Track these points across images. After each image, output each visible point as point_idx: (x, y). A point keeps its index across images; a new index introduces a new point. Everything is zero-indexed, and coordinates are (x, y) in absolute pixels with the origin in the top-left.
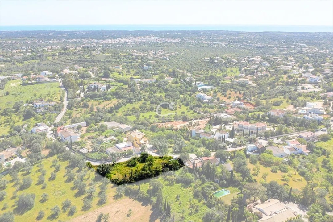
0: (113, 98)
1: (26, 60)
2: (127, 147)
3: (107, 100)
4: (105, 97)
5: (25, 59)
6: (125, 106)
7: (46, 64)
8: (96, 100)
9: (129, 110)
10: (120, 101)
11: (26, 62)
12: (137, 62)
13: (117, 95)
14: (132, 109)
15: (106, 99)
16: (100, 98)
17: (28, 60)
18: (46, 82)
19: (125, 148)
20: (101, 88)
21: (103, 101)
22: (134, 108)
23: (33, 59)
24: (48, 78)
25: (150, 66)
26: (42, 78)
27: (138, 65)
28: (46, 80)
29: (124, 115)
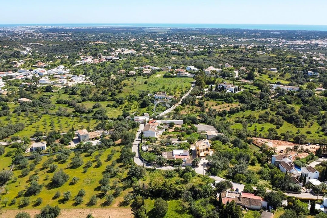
0: (235, 102)
1: (196, 55)
2: (182, 156)
3: (227, 103)
4: (227, 99)
5: (195, 54)
6: (244, 112)
7: (210, 60)
8: (216, 100)
9: (245, 117)
10: (241, 105)
11: (195, 57)
12: (302, 66)
13: (241, 99)
15: (227, 101)
16: (221, 99)
17: (198, 55)
18: (186, 76)
19: (179, 156)
20: (229, 89)
21: (223, 103)
22: (250, 116)
23: (203, 54)
24: (189, 73)
25: (318, 72)
26: (182, 72)
27: (302, 70)
28: (185, 75)
29: (235, 121)
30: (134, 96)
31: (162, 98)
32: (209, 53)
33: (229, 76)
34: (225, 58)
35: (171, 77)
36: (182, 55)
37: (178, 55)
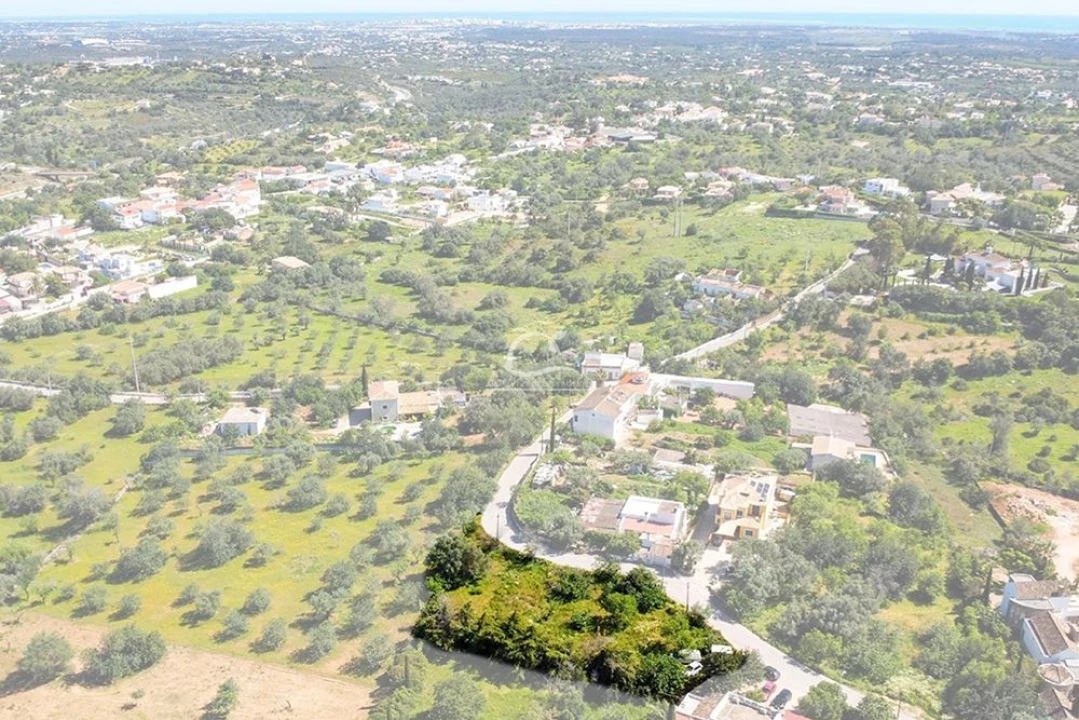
0: (1007, 330)
1: (949, 136)
2: (650, 522)
3: (969, 332)
4: (972, 317)
5: (949, 131)
6: (1029, 373)
7: (995, 159)
8: (925, 318)
9: (1024, 394)
10: (1027, 346)
11: (942, 144)
13: (1032, 322)
14: (1039, 394)
15: (971, 326)
16: (949, 316)
17: (958, 135)
18: (850, 216)
19: (640, 521)
20: (997, 279)
21: (951, 332)
22: (1045, 394)
23: (976, 133)
24: (870, 203)
26: (839, 201)
28: (850, 210)
29: (975, 407)
30: (625, 276)
31: (716, 292)
32: (1003, 129)
33: (1025, 226)
34: (1060, 154)
35: (795, 215)
36: (891, 135)
37: (880, 131)
